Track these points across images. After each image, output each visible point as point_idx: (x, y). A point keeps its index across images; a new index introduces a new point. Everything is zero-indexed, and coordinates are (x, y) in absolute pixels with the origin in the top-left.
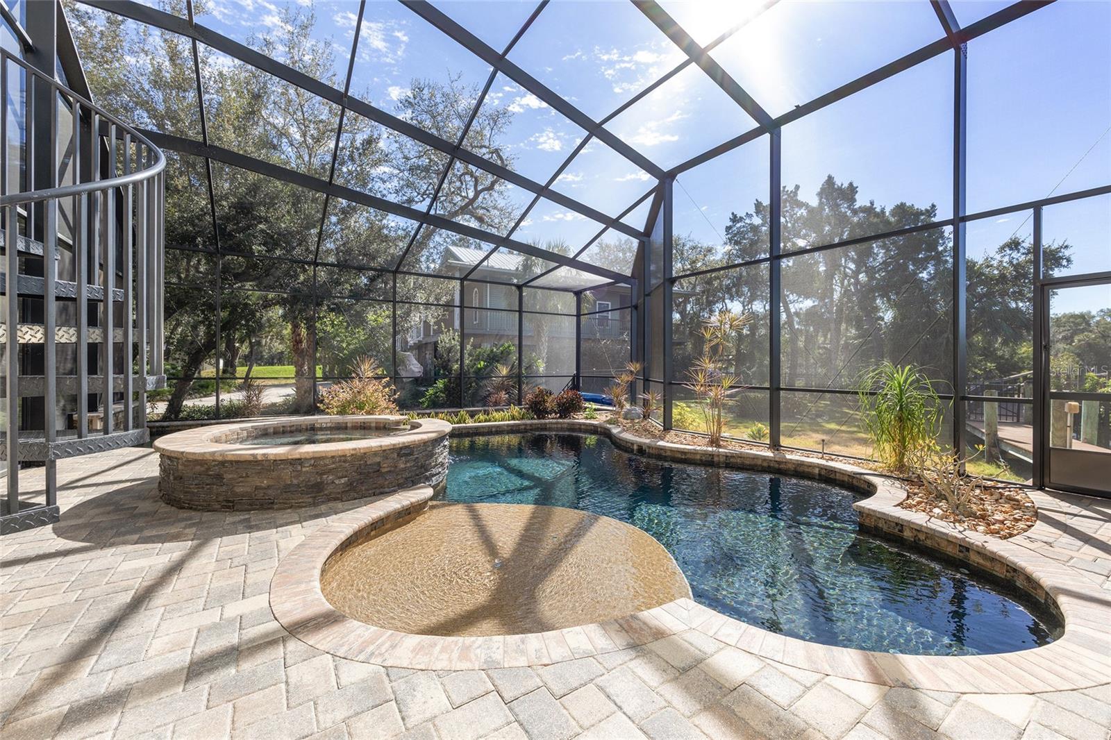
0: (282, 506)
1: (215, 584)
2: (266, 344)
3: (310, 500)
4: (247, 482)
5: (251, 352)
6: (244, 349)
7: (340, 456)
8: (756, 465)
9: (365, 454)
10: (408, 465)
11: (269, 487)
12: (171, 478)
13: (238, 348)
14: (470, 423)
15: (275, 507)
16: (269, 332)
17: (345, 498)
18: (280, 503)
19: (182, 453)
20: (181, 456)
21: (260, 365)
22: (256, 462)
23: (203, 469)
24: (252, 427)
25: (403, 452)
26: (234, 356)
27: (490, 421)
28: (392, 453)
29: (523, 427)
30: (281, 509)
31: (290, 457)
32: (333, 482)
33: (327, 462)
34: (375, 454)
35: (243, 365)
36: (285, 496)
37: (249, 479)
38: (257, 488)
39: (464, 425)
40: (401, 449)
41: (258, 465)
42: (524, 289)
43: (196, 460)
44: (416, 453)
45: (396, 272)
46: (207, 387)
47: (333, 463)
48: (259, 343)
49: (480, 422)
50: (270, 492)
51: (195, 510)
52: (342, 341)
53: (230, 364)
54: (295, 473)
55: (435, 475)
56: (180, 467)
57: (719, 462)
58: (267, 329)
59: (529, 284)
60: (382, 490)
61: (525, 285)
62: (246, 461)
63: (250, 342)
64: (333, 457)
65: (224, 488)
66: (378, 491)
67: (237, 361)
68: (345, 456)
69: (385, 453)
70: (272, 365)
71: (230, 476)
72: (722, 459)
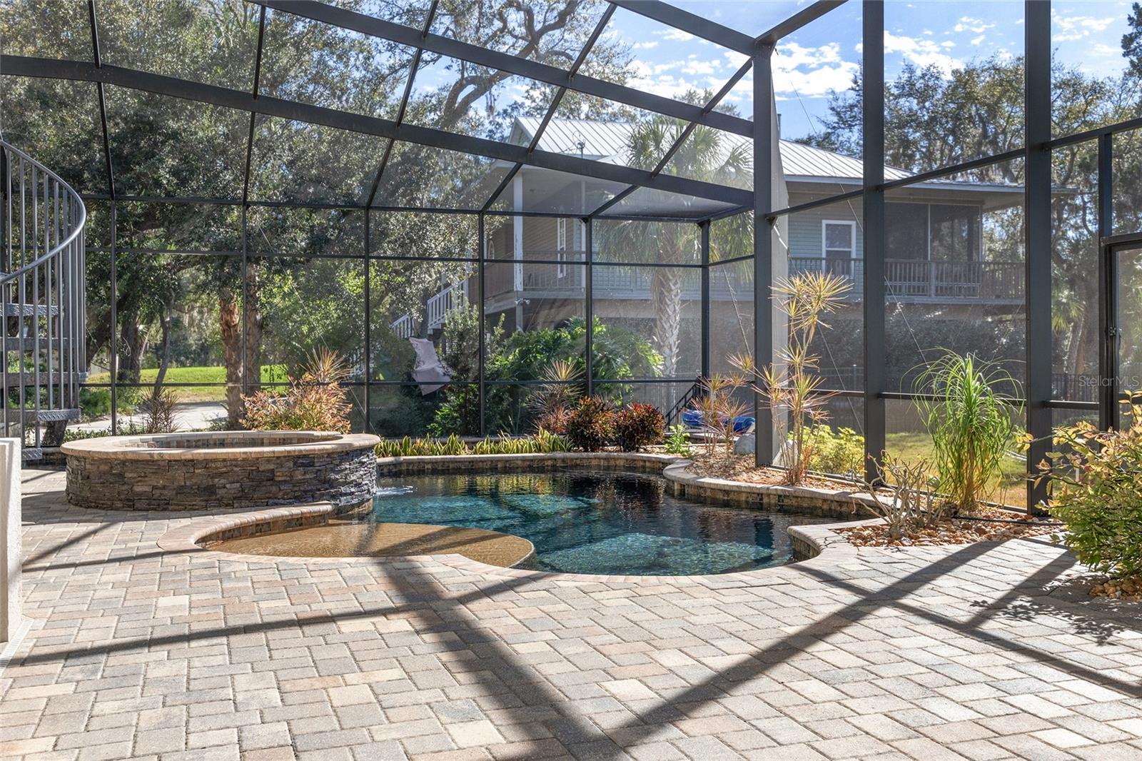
0: (177, 507)
1: (120, 538)
2: (191, 324)
3: (203, 503)
4: (145, 481)
5: (164, 340)
6: (151, 334)
7: (231, 460)
8: (815, 508)
9: (257, 459)
10: (308, 476)
11: (164, 487)
12: (80, 478)
13: (144, 333)
14: (465, 454)
15: (170, 507)
16: (196, 301)
17: (236, 505)
18: (175, 504)
19: (89, 452)
20: (87, 455)
21: (183, 365)
22: (153, 461)
23: (107, 468)
24: (153, 439)
25: (301, 461)
26: (136, 348)
27: (499, 452)
28: (288, 461)
29: (550, 463)
30: (175, 510)
31: (183, 458)
32: (225, 487)
33: (218, 465)
34: (269, 460)
35: (152, 367)
36: (179, 496)
37: (146, 479)
38: (154, 488)
39: (453, 456)
40: (298, 457)
41: (154, 465)
42: (595, 222)
43: (101, 459)
44: (317, 465)
45: (368, 207)
46: (96, 404)
47: (225, 466)
48: (177, 323)
49: (482, 453)
50: (165, 492)
51: (101, 508)
52: (302, 323)
53: (130, 364)
54: (189, 475)
55: (346, 494)
56: (88, 466)
57: (769, 504)
58: (192, 296)
59: (603, 213)
60: (276, 501)
61: (595, 214)
62: (143, 461)
63: (163, 323)
64: (224, 460)
65: (125, 487)
66: (271, 501)
67: (141, 358)
68: (236, 460)
69: (279, 459)
70: (205, 365)
71: (131, 475)
72: (774, 501)
